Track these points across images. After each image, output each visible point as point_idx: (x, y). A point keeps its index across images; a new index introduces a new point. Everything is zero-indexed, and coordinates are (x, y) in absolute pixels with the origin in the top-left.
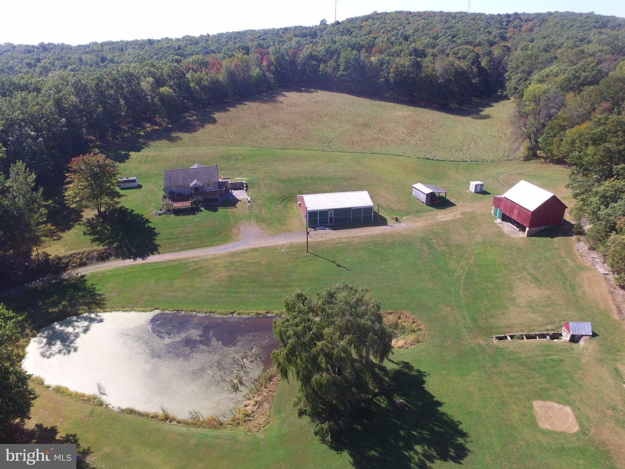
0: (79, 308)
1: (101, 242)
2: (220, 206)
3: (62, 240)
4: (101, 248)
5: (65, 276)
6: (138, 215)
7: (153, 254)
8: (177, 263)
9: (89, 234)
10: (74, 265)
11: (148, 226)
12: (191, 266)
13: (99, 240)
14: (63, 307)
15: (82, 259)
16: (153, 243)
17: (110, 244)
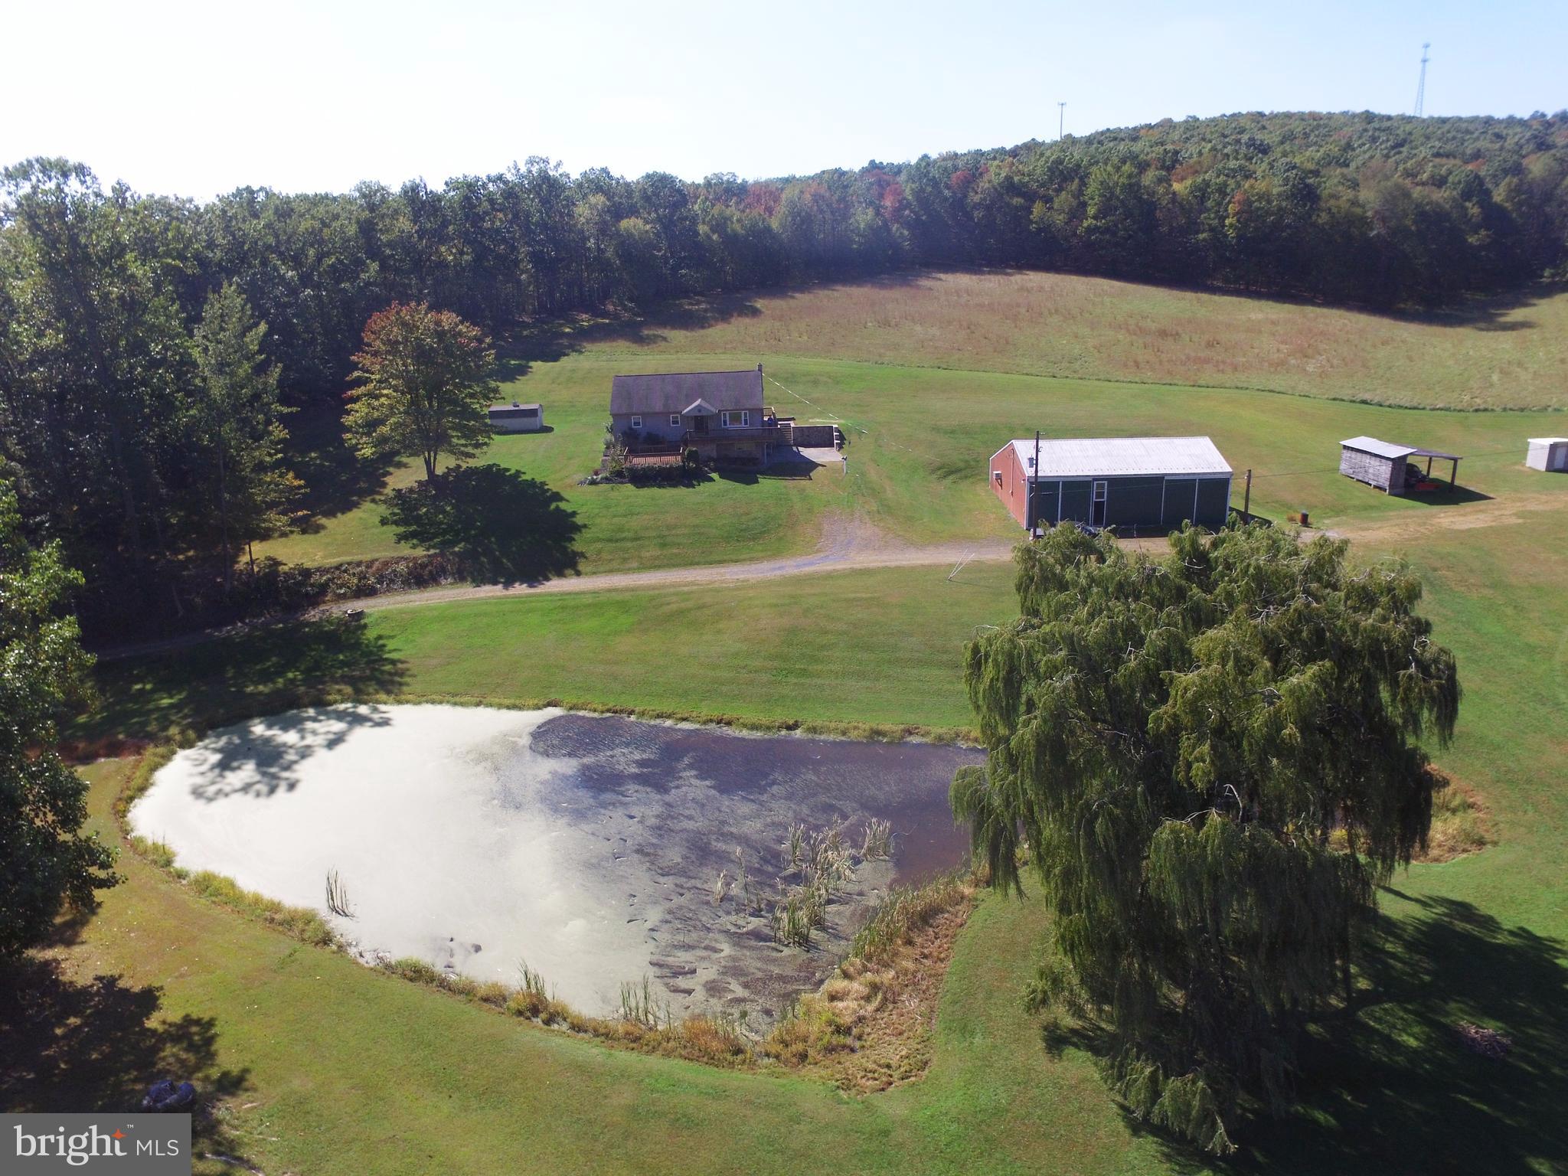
0: (328, 689)
1: (422, 541)
2: (762, 473)
3: (323, 533)
4: (420, 552)
5: (313, 615)
6: (532, 483)
7: (561, 574)
8: (627, 596)
9: (396, 523)
10: (342, 591)
11: (557, 508)
12: (668, 604)
13: (420, 536)
14: (285, 685)
15: (365, 578)
16: (566, 548)
17: (445, 544)
